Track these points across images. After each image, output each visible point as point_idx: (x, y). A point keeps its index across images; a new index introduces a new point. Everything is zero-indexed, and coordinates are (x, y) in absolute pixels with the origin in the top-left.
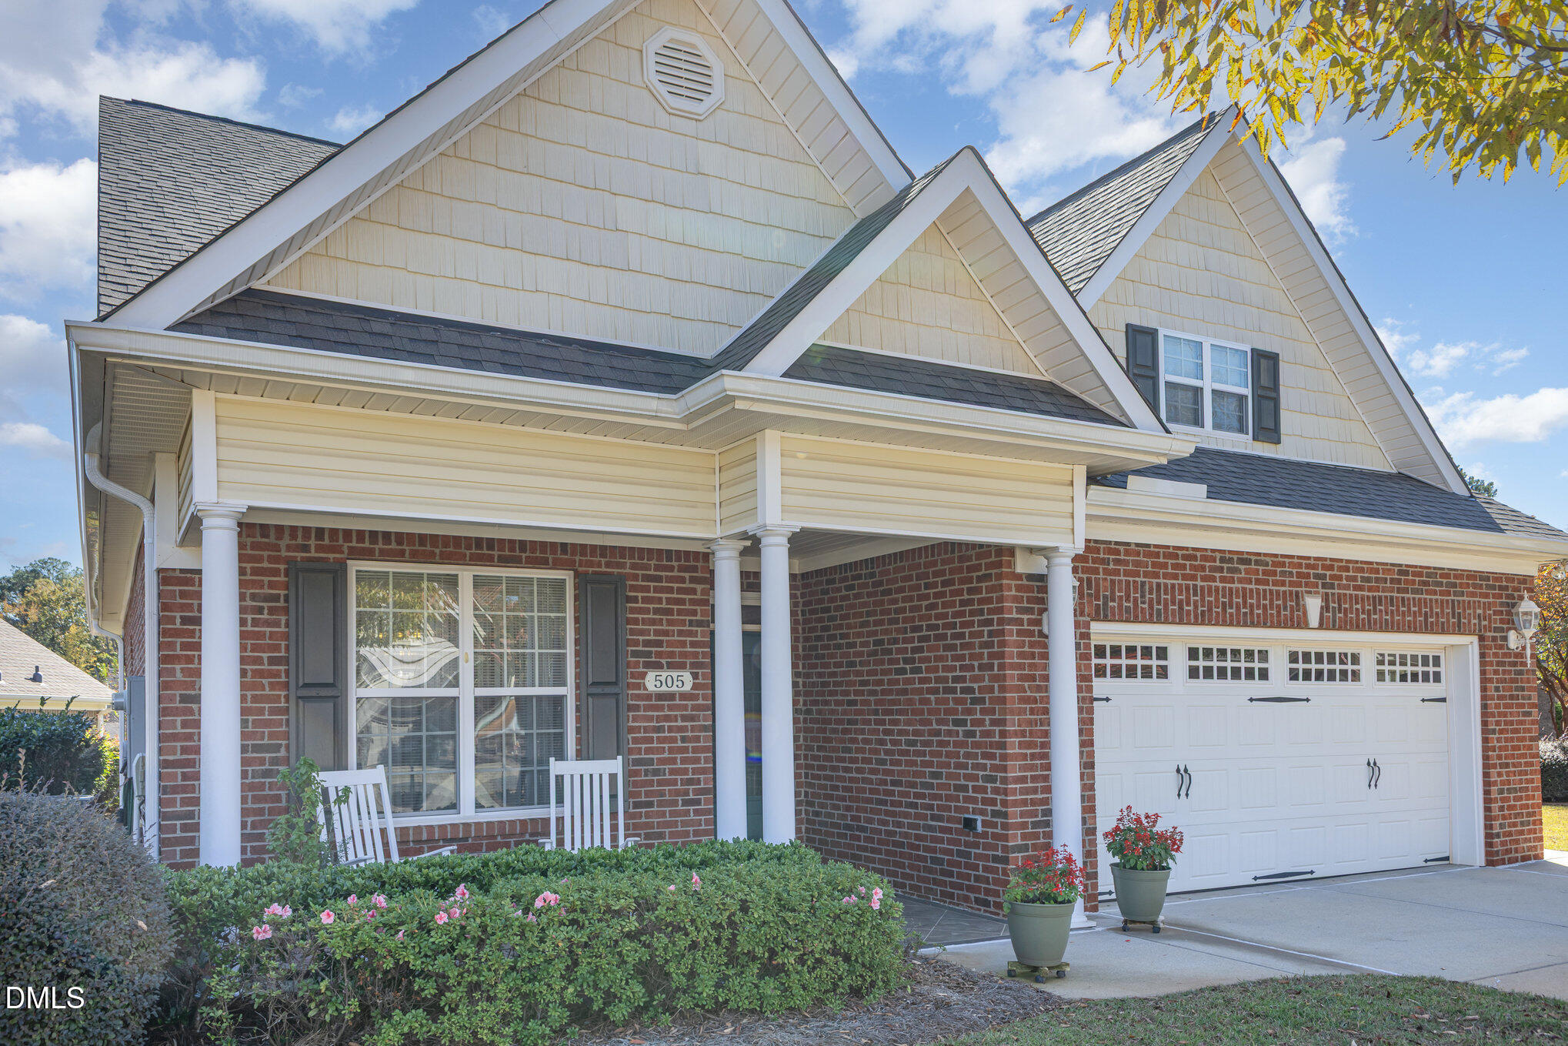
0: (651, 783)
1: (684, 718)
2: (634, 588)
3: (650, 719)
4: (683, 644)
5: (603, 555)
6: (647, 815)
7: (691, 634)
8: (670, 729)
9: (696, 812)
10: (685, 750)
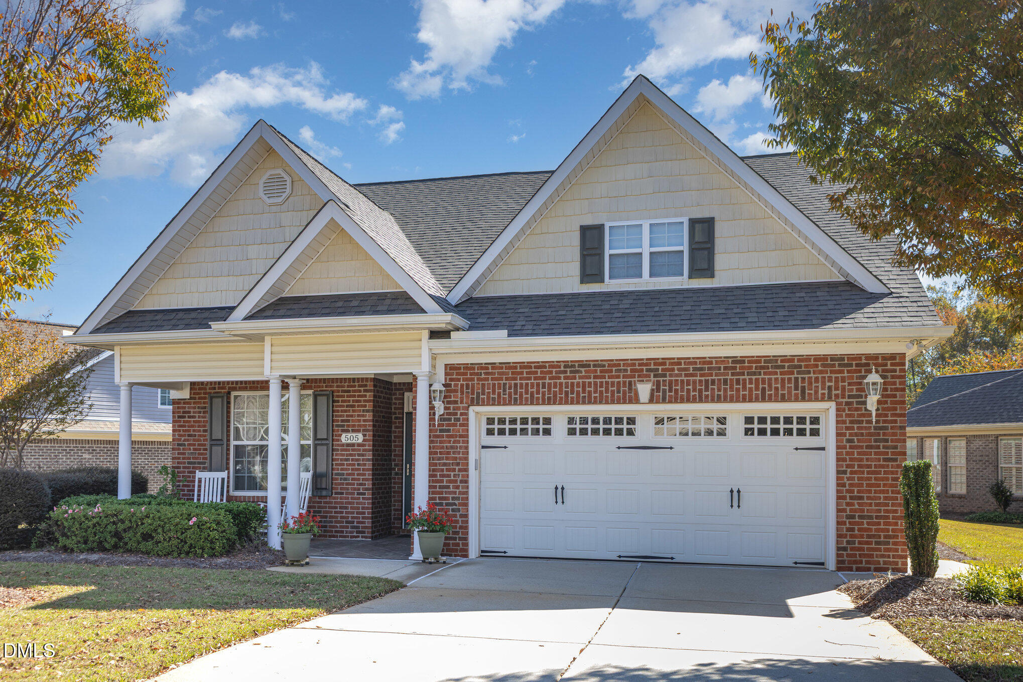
0: (343, 484)
1: (359, 455)
2: (338, 396)
3: (343, 455)
4: (359, 421)
5: (324, 383)
6: (341, 498)
7: (363, 416)
8: (352, 460)
9: (363, 499)
10: (359, 470)
